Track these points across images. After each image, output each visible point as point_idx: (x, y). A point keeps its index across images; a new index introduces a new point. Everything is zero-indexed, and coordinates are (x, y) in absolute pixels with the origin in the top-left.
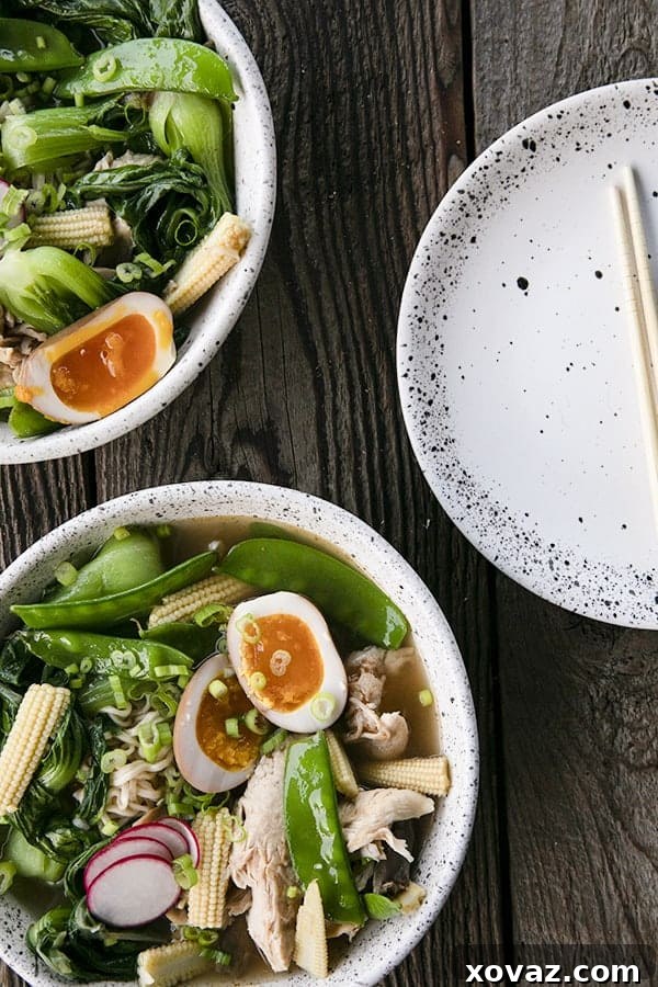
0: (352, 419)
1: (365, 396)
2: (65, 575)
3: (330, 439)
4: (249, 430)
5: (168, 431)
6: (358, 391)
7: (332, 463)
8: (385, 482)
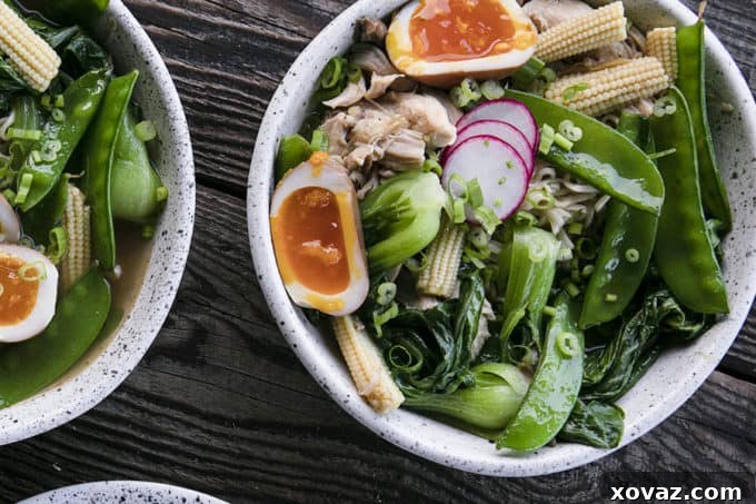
0: (177, 438)
1: (193, 457)
2: (145, 130)
3: (166, 410)
4: (203, 342)
5: (231, 270)
6: (199, 452)
7: (145, 404)
8: (109, 444)
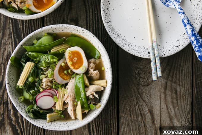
0: (93, 17)
1: (95, 13)
2: (35, 42)
3: (88, 21)
4: (73, 19)
5: (58, 19)
7: (88, 26)
8: (98, 30)
